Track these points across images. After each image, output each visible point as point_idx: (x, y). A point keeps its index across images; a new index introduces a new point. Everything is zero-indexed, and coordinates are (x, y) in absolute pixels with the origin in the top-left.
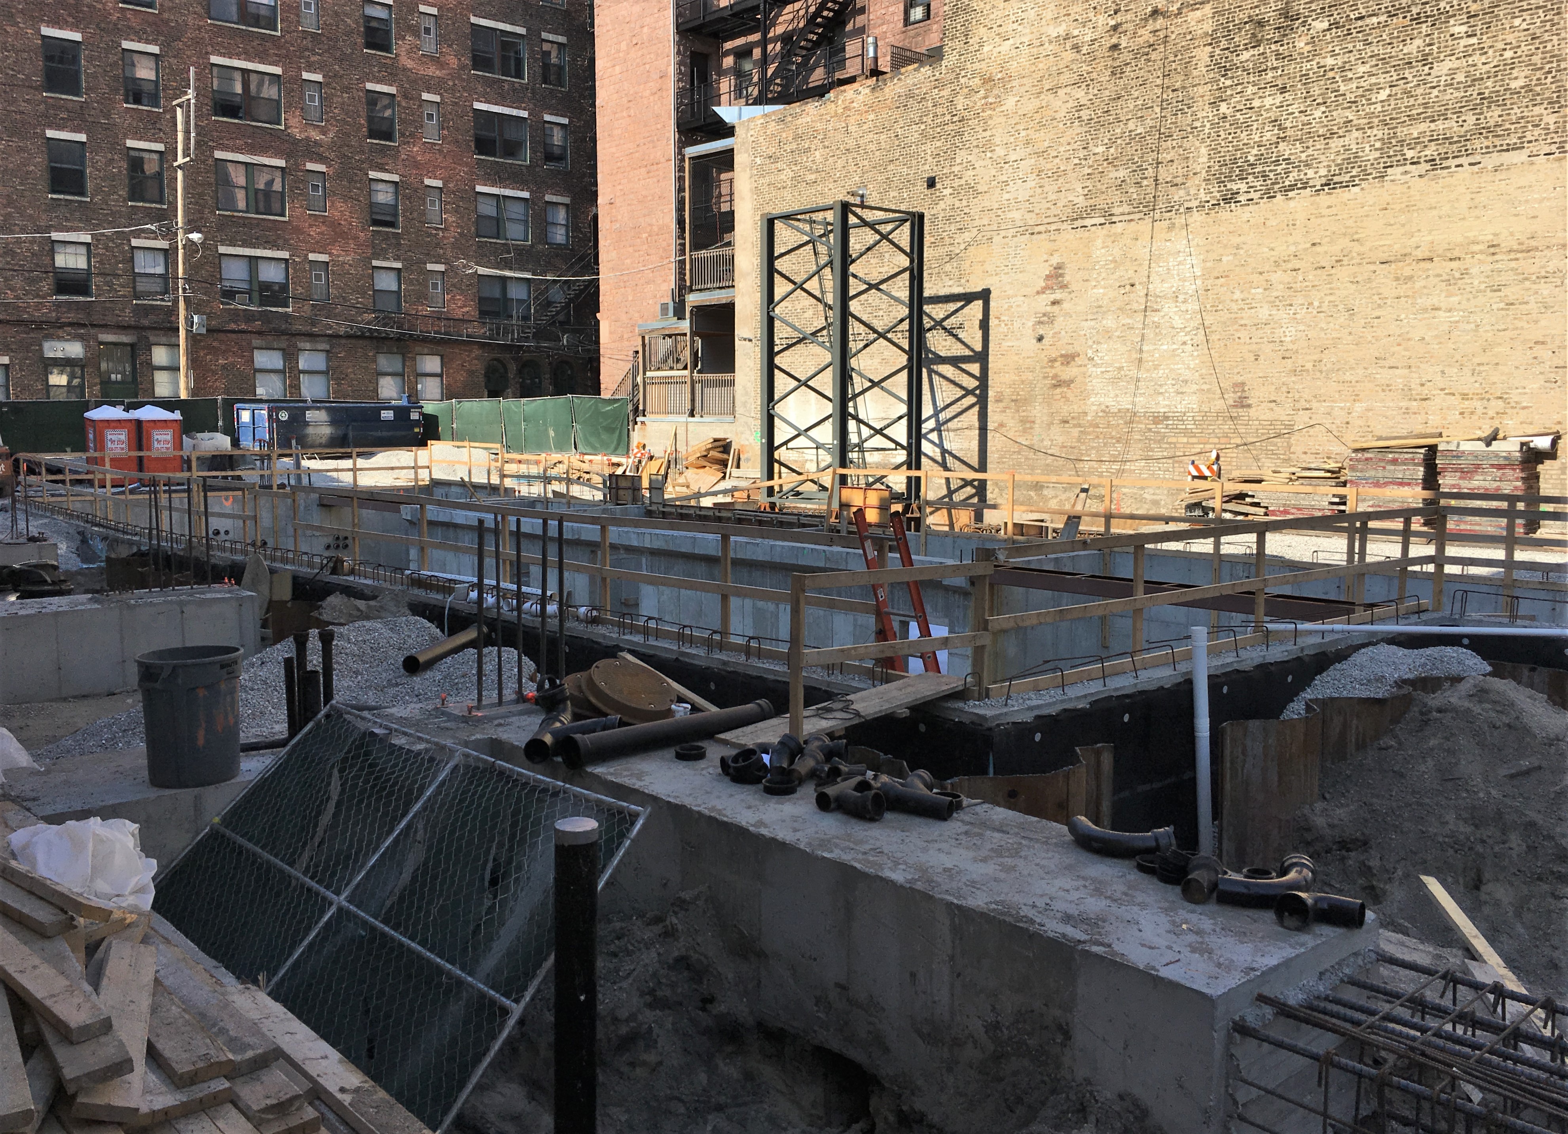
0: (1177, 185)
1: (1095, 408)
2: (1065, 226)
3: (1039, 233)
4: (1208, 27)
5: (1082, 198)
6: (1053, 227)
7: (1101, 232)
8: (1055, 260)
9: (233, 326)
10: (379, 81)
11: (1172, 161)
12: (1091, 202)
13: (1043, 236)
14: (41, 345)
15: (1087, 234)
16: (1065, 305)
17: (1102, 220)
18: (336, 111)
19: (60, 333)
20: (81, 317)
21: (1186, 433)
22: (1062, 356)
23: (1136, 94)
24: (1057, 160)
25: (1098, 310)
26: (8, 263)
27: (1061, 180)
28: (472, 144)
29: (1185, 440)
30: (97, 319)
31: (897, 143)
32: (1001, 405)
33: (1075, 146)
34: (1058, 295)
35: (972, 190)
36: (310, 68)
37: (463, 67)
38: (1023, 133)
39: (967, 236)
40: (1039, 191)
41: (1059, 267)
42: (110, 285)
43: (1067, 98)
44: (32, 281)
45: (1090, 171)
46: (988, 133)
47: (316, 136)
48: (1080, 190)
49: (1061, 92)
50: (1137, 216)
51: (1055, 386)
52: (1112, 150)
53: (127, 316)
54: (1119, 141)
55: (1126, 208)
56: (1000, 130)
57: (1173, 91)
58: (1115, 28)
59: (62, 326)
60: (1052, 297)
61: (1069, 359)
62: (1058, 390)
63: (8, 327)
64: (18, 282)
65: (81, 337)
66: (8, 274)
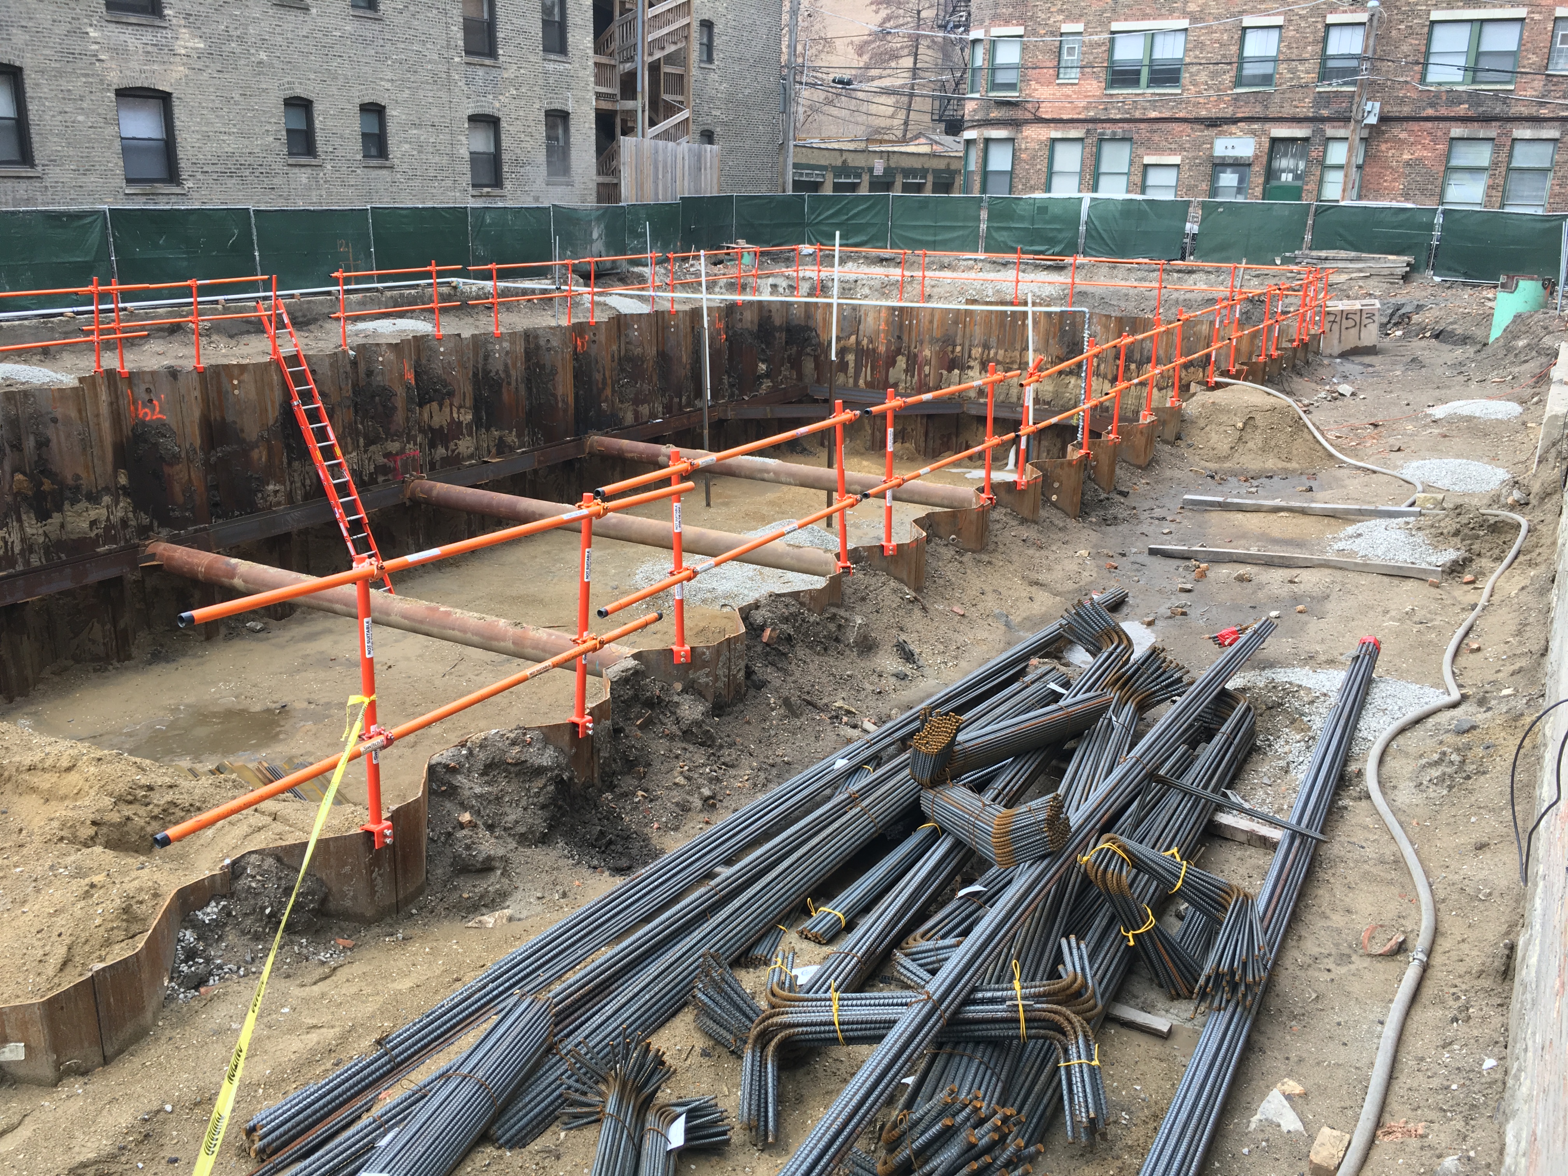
9: (1430, 112)
14: (1212, 143)
19: (1233, 128)
20: (1258, 110)
26: (1196, 57)
30: (1273, 112)
42: (1293, 71)
44: (1214, 75)
53: (1305, 108)
59: (1235, 121)
63: (1185, 126)
64: (1203, 77)
65: (1254, 133)
66: (1194, 69)
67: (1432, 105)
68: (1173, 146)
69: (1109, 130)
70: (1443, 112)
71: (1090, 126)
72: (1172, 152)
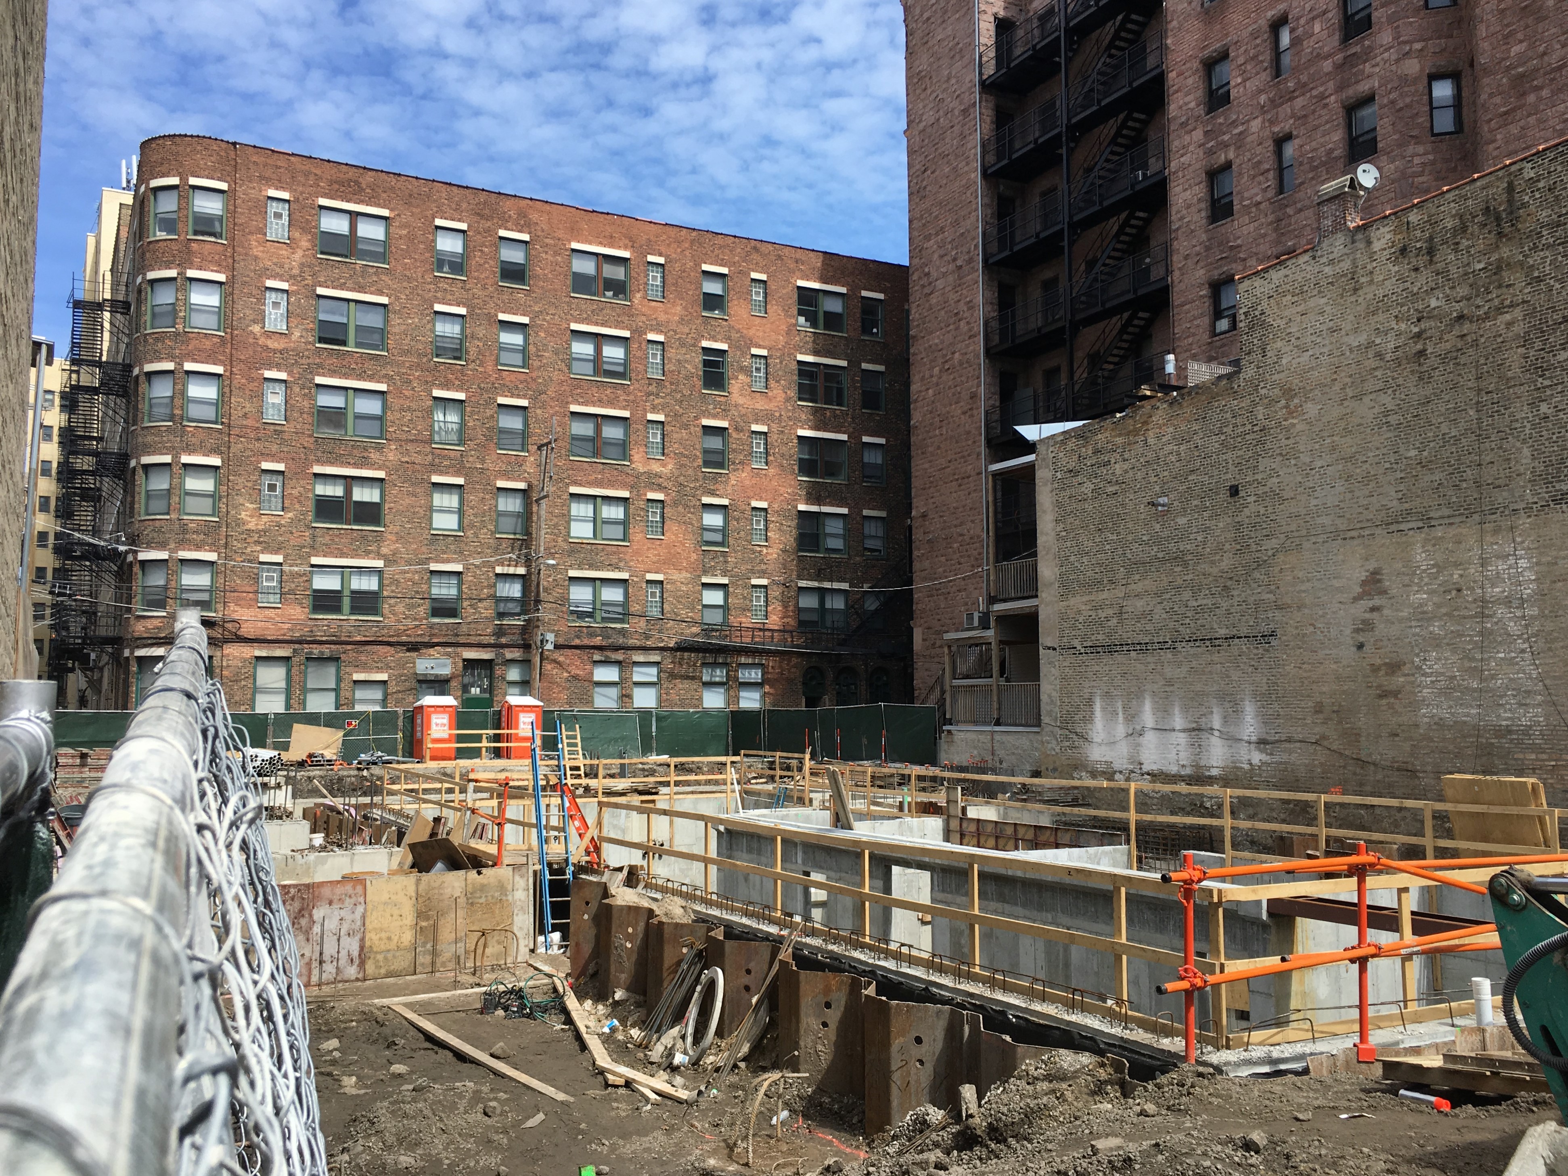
0: (1500, 487)
1: (1426, 720)
2: (1378, 531)
3: (1353, 538)
4: (1519, 329)
5: (1395, 503)
6: (1367, 532)
7: (1420, 537)
8: (1372, 565)
9: (577, 642)
10: (715, 417)
11: (1492, 463)
12: (1406, 506)
13: (1355, 542)
14: (414, 663)
15: (1404, 539)
16: (1386, 612)
17: (1420, 524)
18: (676, 446)
19: (431, 651)
20: (450, 637)
21: (1535, 748)
22: (1386, 664)
23: (1447, 398)
24: (1367, 465)
25: (1423, 616)
26: (393, 591)
27: (1373, 484)
28: (796, 468)
29: (1533, 756)
30: (462, 638)
31: (1196, 454)
32: (1321, 716)
33: (1385, 451)
34: (1377, 601)
35: (1277, 496)
36: (654, 409)
37: (788, 400)
38: (1328, 441)
39: (1274, 543)
40: (1349, 496)
41: (1375, 572)
42: (475, 607)
43: (1373, 404)
44: (410, 607)
45: (1402, 475)
46: (1292, 441)
47: (656, 468)
48: (1393, 493)
49: (1366, 400)
50: (1457, 520)
51: (1380, 697)
52: (1425, 453)
53: (487, 637)
54: (1432, 444)
55: (1446, 512)
56: (1304, 438)
57: (1487, 393)
58: (1418, 335)
59: (433, 645)
60: (1371, 604)
61: (1394, 667)
62: (1384, 702)
63: (389, 648)
64: (400, 608)
65: (448, 654)
66: (392, 601)
67: (578, 637)
68: (379, 665)
69: (316, 650)
70: (586, 642)
71: (297, 646)
72: (380, 670)
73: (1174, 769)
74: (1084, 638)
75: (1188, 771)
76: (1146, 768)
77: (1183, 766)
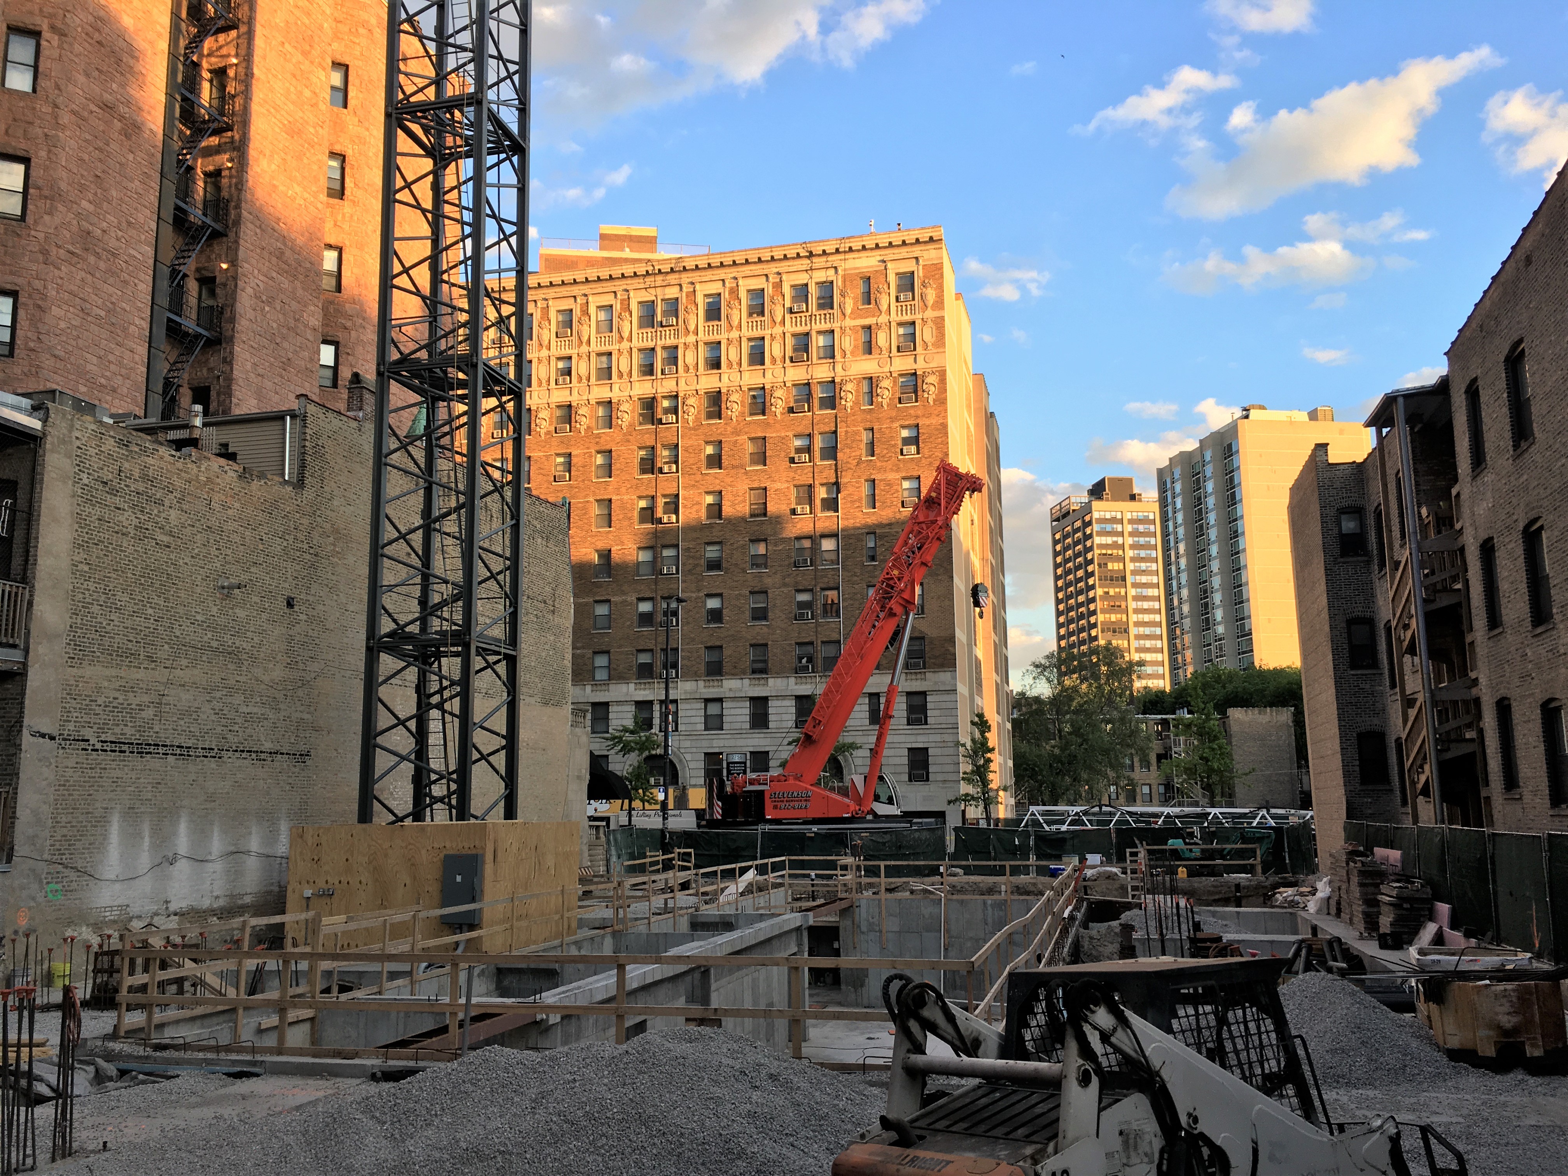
35: (322, 624)
39: (316, 666)
73: (206, 903)
74: (102, 730)
75: (221, 902)
76: (173, 907)
77: (217, 897)
